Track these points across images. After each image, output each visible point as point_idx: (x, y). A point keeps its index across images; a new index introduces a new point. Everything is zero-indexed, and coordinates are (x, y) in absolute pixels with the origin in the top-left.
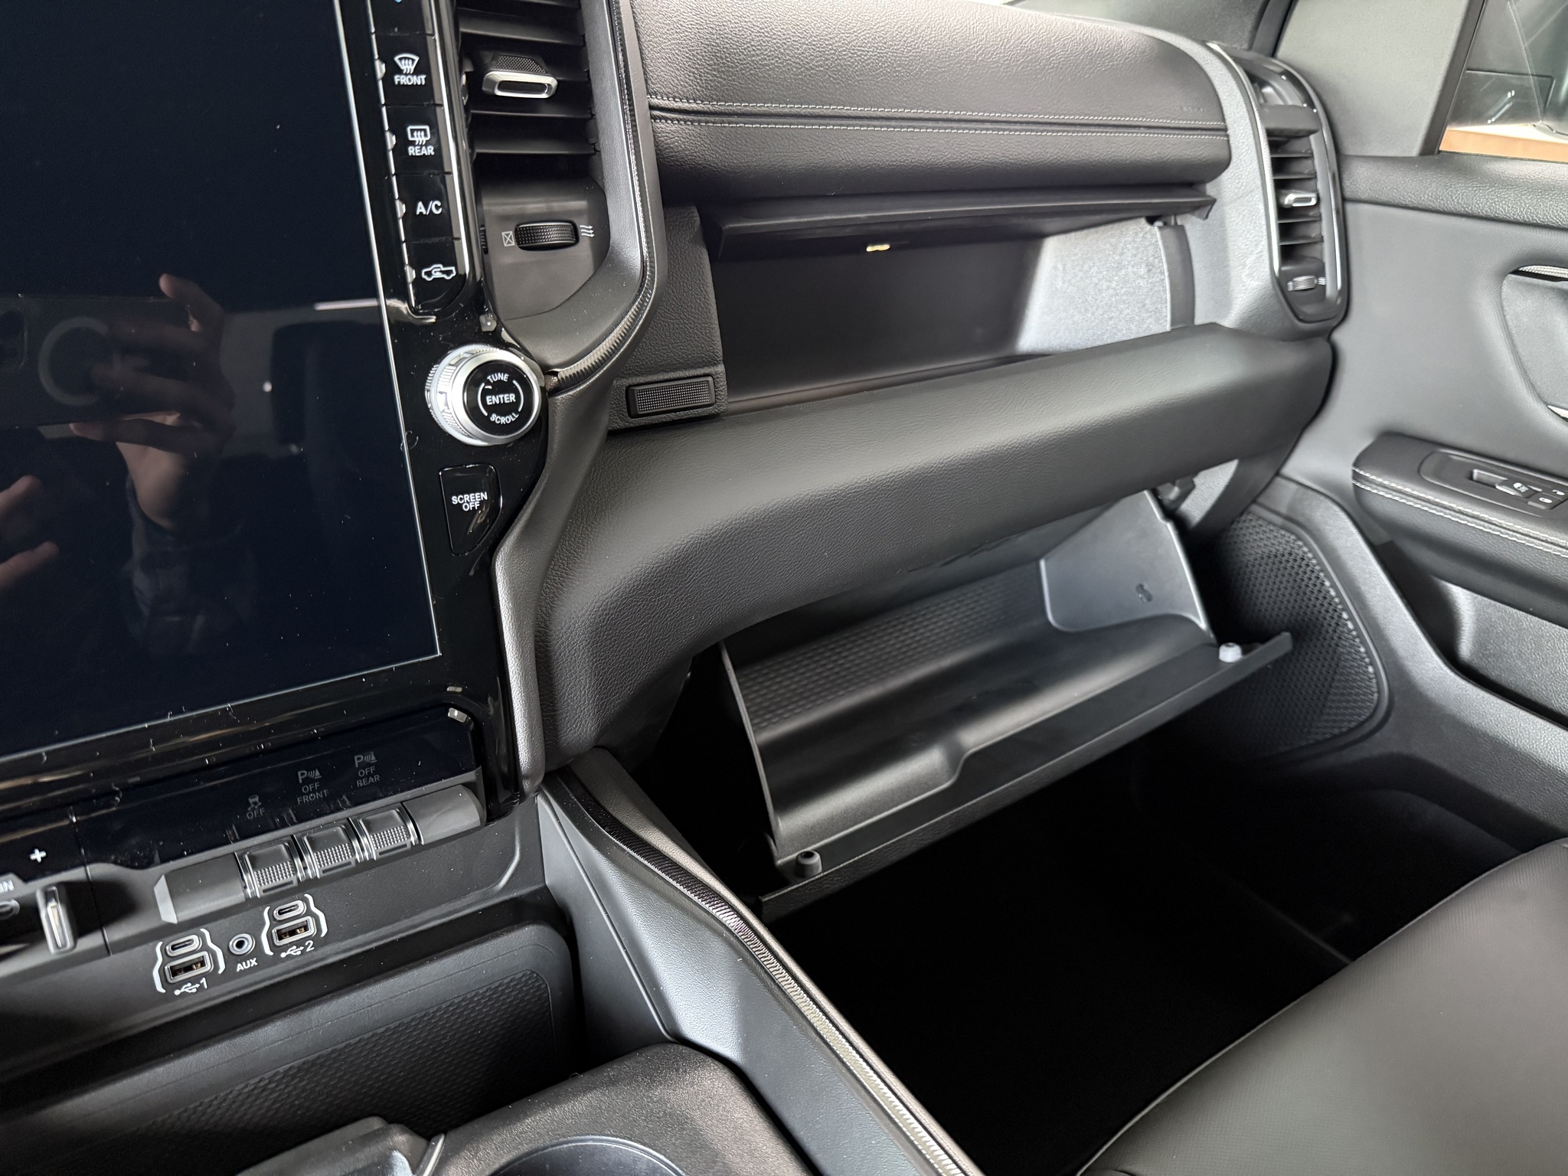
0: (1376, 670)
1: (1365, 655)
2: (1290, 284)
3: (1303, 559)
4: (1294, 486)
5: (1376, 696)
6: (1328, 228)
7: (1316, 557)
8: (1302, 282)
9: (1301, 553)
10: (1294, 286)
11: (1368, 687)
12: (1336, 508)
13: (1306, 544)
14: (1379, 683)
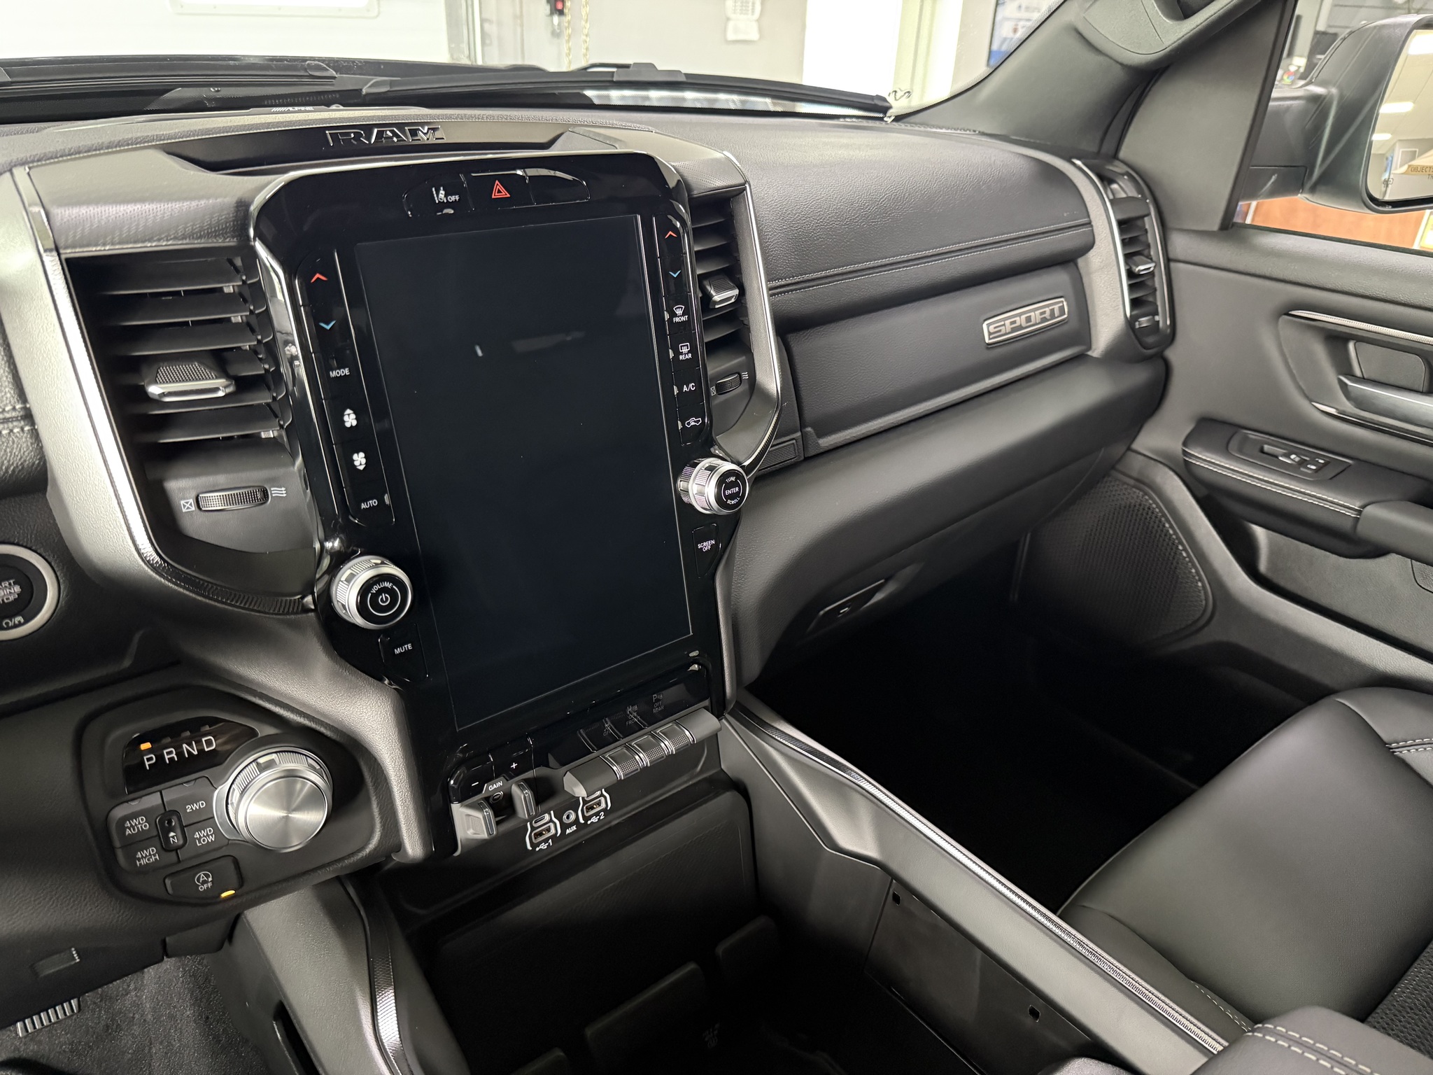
0: (1203, 584)
1: (1194, 574)
2: (1137, 323)
3: (1149, 508)
4: (1141, 458)
5: (1204, 602)
6: (1160, 282)
7: (1158, 506)
8: (1144, 322)
9: (1148, 505)
10: (1139, 324)
11: (1199, 596)
12: (1171, 473)
13: (1151, 498)
14: (1206, 593)
